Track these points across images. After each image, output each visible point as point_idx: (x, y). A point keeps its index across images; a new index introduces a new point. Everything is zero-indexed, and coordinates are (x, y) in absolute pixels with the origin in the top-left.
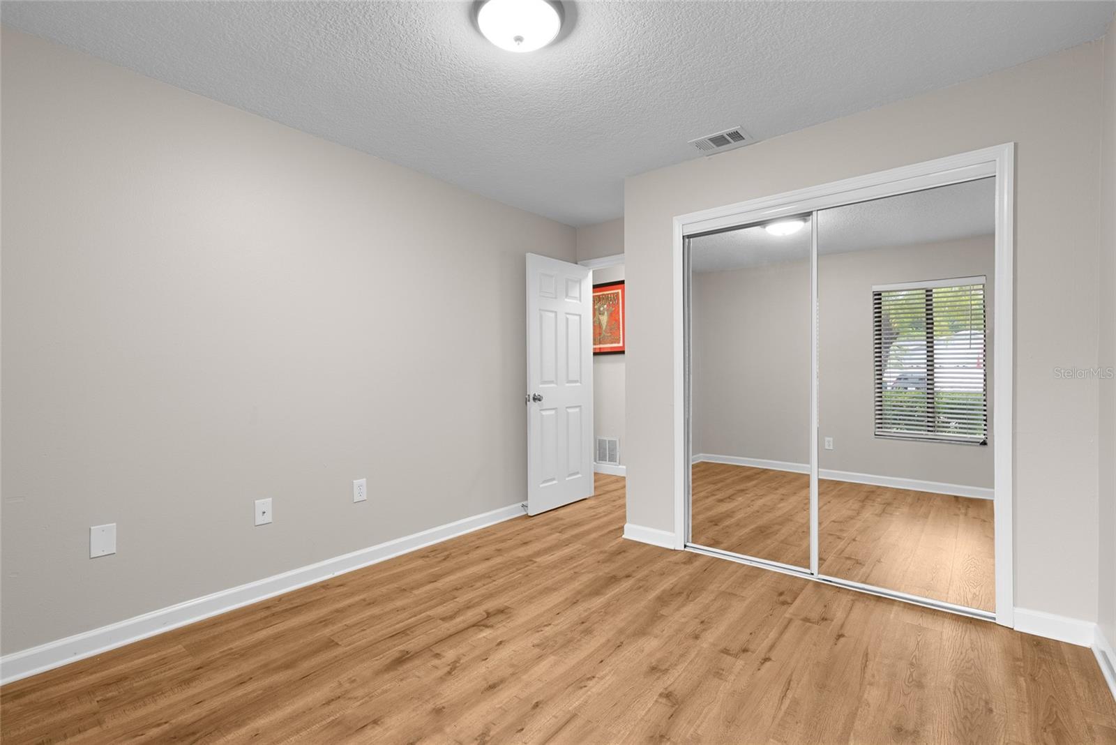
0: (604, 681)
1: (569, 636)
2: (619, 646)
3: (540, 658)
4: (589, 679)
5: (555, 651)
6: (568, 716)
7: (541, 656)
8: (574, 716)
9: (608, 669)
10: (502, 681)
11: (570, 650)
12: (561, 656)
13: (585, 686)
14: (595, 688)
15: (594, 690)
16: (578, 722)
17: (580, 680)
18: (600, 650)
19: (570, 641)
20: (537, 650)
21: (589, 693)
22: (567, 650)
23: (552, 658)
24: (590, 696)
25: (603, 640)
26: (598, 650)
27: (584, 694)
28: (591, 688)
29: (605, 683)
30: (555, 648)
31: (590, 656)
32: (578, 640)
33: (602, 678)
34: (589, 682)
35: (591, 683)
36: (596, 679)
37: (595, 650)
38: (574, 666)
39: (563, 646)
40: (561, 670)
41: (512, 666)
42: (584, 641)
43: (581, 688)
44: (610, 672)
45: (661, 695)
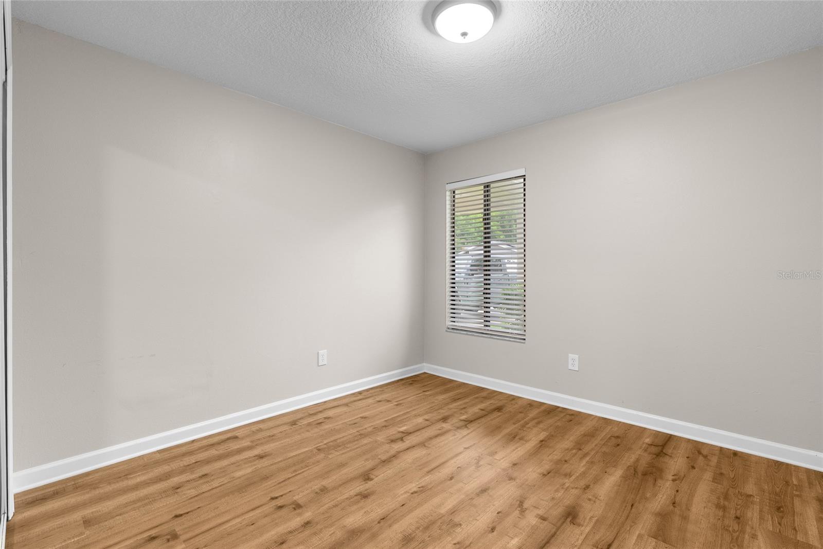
0: (405, 491)
1: (427, 534)
2: (383, 519)
3: (453, 512)
4: (415, 492)
5: (440, 518)
6: (432, 472)
7: (451, 514)
8: (429, 472)
9: (399, 499)
10: (478, 495)
11: (427, 518)
12: (435, 512)
13: (419, 488)
14: (413, 487)
15: (414, 485)
16: (426, 469)
17: (422, 492)
18: (401, 516)
19: (427, 528)
20: (457, 519)
21: (417, 483)
22: (430, 518)
23: (443, 511)
24: (418, 481)
25: (396, 527)
26: (403, 516)
27: (421, 483)
28: (415, 487)
29: (405, 489)
30: (440, 521)
31: (411, 511)
32: (418, 528)
33: (406, 493)
34: (416, 490)
35: (415, 489)
36: (411, 492)
37: (405, 517)
38: (426, 502)
39: (433, 523)
40: (436, 500)
41: (474, 506)
42: (413, 528)
43: (422, 487)
44: (399, 496)
45: (372, 479)
